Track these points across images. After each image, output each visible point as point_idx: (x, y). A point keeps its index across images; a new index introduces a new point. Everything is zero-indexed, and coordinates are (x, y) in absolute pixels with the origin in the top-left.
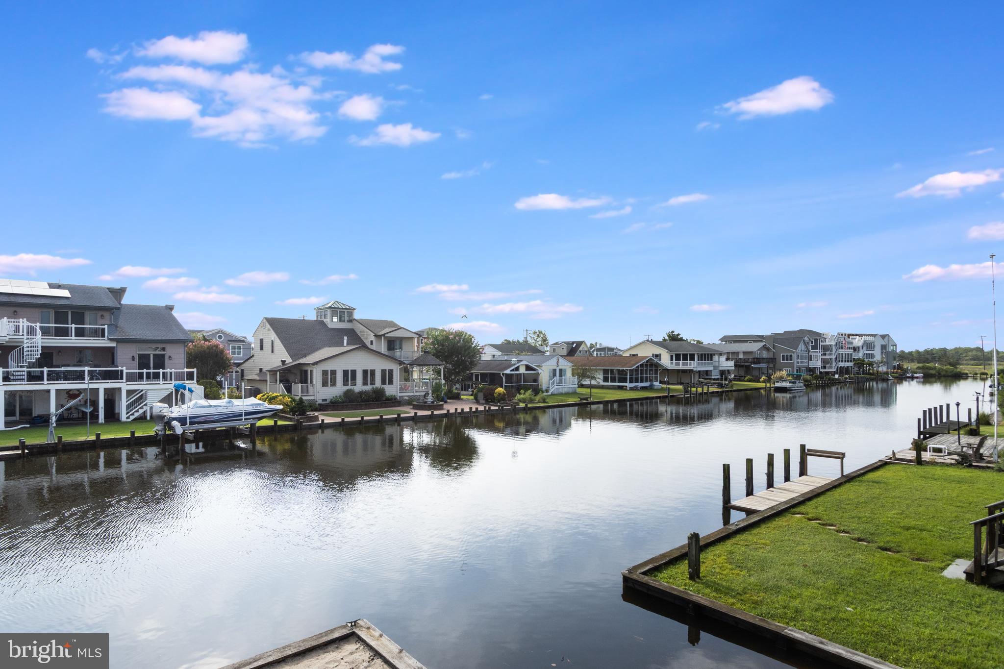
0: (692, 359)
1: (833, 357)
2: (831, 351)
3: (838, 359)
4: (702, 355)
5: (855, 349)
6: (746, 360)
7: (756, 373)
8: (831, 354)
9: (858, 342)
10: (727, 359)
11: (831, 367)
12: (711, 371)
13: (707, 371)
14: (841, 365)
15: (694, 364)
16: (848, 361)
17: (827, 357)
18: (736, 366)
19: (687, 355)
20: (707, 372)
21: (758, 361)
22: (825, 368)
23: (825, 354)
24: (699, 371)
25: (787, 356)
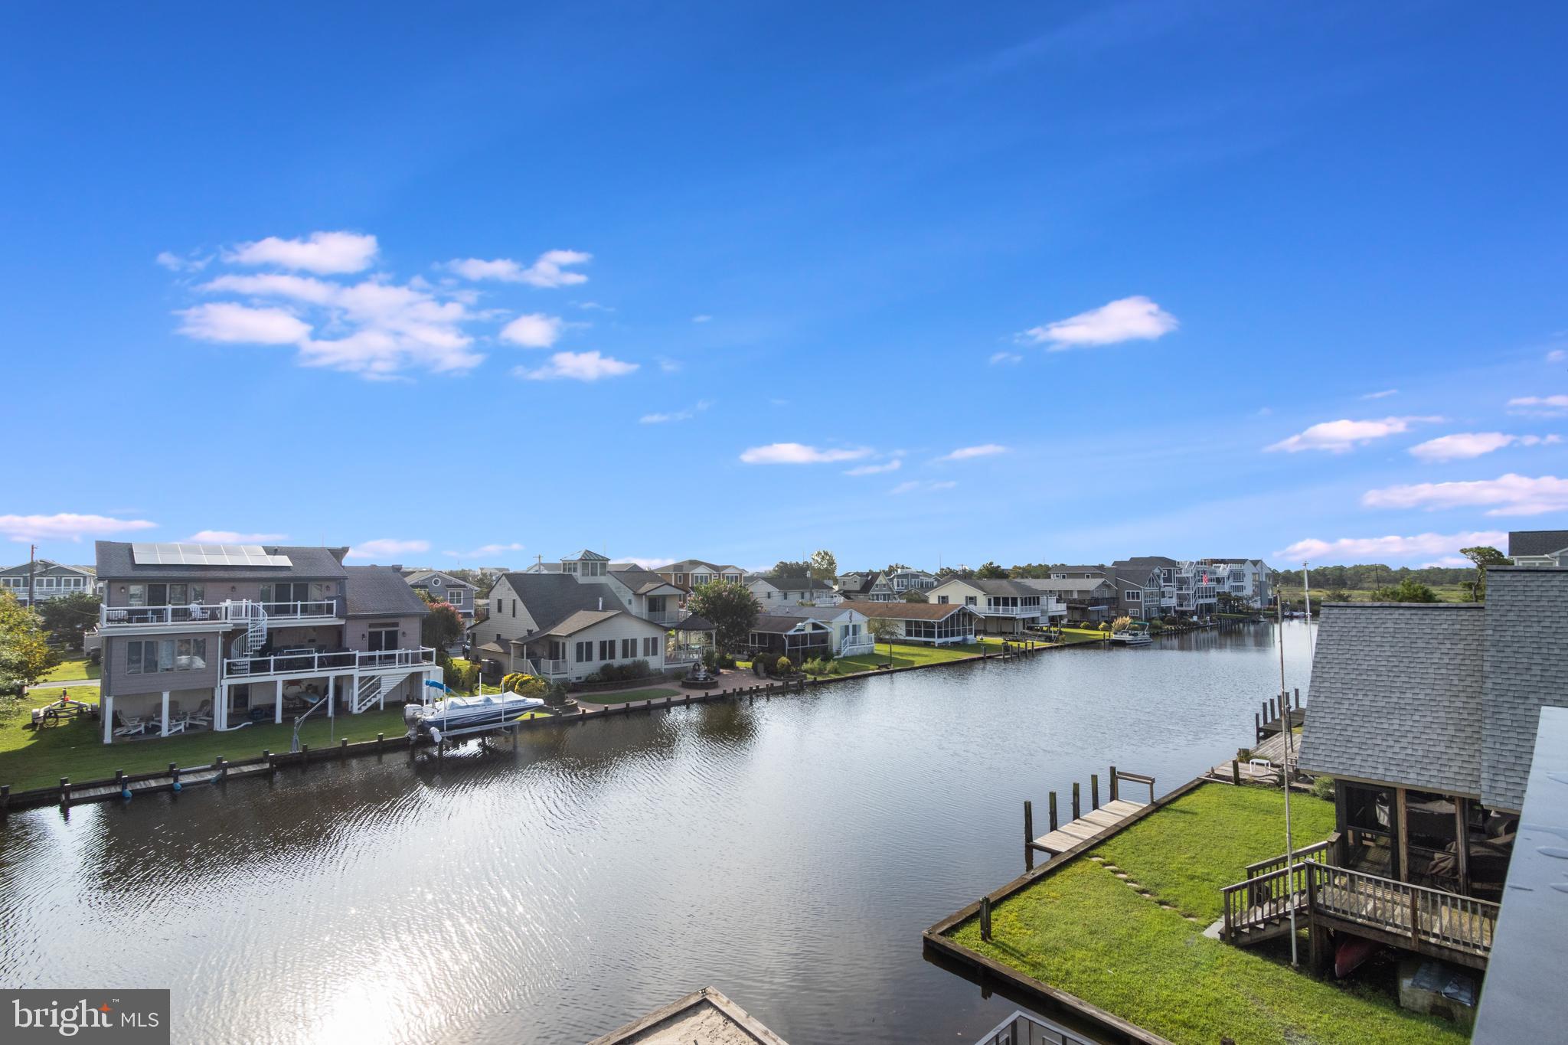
0: (1014, 604)
1: (1191, 592)
2: (1189, 584)
3: (1197, 595)
4: (1026, 598)
5: (1218, 580)
6: (1082, 602)
7: (1094, 617)
8: (1188, 589)
9: (1223, 571)
10: (1058, 601)
11: (1189, 606)
12: (1038, 617)
13: (1033, 618)
14: (1201, 601)
15: (1017, 610)
16: (1210, 596)
17: (1184, 592)
18: (1068, 608)
19: (1008, 598)
20: (1033, 620)
21: (1096, 602)
22: (1182, 605)
23: (1181, 589)
24: (1024, 619)
25: (1133, 593)
